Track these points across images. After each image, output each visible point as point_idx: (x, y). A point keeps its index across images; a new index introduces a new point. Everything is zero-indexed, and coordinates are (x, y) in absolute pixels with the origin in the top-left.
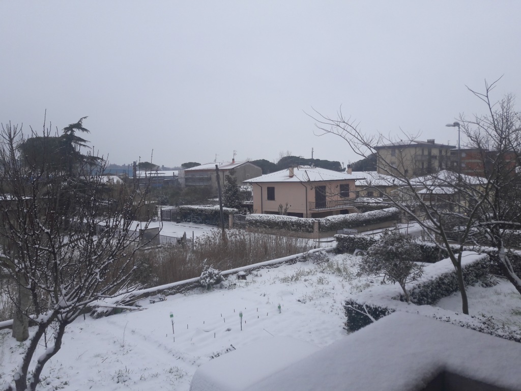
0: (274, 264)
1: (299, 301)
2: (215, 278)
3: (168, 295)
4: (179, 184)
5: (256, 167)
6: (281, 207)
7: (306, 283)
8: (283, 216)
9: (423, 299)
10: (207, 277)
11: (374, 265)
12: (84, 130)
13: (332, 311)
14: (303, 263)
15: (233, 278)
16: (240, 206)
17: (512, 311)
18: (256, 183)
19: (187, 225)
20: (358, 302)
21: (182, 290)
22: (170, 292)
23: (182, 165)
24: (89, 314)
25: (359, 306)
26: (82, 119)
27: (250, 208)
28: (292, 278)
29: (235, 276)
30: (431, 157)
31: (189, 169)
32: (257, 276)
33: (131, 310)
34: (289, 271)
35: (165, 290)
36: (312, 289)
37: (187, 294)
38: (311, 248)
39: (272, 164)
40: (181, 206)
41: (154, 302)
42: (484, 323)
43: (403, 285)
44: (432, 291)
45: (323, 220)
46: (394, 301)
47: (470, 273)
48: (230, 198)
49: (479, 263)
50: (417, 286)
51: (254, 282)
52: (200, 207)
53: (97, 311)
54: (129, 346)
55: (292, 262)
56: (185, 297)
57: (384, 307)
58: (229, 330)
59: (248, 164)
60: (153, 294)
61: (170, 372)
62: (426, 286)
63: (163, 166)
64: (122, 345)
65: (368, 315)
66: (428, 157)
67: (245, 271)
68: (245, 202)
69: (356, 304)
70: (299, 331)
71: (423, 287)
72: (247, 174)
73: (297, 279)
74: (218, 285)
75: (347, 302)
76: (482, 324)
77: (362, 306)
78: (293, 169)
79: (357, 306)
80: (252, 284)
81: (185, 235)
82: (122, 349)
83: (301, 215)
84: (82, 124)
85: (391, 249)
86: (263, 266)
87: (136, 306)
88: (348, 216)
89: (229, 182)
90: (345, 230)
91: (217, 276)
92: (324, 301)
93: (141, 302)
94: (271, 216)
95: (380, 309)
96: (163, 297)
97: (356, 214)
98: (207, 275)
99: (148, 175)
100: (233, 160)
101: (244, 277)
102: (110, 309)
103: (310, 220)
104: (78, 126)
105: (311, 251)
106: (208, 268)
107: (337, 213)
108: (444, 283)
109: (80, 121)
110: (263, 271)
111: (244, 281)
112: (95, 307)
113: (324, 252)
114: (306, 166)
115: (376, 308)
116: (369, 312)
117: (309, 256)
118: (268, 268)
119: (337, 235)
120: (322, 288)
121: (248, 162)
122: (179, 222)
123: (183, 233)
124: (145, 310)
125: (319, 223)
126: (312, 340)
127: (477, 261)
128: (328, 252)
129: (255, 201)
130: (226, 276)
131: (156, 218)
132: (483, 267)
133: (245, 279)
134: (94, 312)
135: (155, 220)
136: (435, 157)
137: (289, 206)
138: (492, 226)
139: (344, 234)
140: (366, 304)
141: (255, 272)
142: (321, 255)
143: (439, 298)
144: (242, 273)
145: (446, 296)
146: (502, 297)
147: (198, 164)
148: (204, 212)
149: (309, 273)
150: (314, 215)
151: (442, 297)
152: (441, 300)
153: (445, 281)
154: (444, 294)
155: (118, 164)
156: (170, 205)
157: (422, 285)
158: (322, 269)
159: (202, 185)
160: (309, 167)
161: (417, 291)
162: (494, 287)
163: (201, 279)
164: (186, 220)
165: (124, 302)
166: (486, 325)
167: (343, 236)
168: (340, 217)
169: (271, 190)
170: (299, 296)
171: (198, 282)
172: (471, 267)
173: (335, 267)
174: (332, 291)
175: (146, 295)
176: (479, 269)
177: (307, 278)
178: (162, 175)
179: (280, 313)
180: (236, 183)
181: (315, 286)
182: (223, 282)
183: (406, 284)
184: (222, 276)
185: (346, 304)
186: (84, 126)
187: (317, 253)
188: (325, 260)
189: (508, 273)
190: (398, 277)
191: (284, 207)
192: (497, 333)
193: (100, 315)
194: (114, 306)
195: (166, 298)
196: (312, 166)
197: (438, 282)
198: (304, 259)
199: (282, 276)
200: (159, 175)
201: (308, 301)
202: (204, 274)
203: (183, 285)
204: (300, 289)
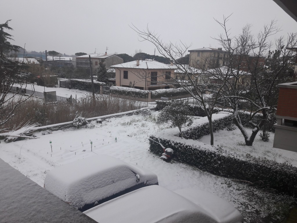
0: (120, 115)
1: (128, 136)
2: (82, 122)
3: (53, 131)
4: (73, 66)
5: (120, 58)
6: (131, 83)
7: (135, 126)
8: (132, 88)
9: (193, 136)
10: (77, 121)
11: (165, 118)
12: (9, 28)
13: (145, 141)
14: (136, 115)
15: (94, 123)
16: (107, 82)
17: (238, 144)
18: (117, 68)
19: (75, 90)
20: (156, 137)
21: (62, 128)
22: (54, 129)
23: (76, 54)
24: (3, 140)
25: (156, 139)
26: (8, 21)
27: (114, 83)
28: (128, 123)
29: (95, 121)
30: (219, 58)
31: (79, 57)
32: (108, 121)
33: (29, 138)
34: (127, 119)
35: (52, 128)
36: (137, 129)
37: (65, 130)
38: (143, 107)
39: (131, 57)
40: (71, 79)
41: (44, 134)
42: (217, 149)
43: (180, 129)
44: (198, 132)
45: (153, 92)
46: (175, 136)
47: (221, 123)
48: (101, 76)
49: (227, 118)
50: (190, 129)
51: (106, 125)
52: (83, 81)
53: (8, 139)
54: (24, 158)
55: (130, 114)
56: (64, 132)
57: (168, 140)
58: (84, 151)
59: (115, 56)
60: (44, 130)
61: (45, 173)
62: (195, 129)
63: (65, 54)
64: (19, 158)
65: (160, 144)
66: (217, 58)
67: (102, 119)
68: (111, 79)
69: (155, 138)
70: (124, 152)
71: (193, 130)
72: (114, 62)
73: (130, 124)
74: (85, 126)
75: (151, 137)
76: (216, 150)
77: (158, 139)
78: (139, 61)
79: (155, 139)
80: (104, 126)
81: (71, 96)
82: (19, 160)
83: (142, 88)
84: (8, 24)
85: (174, 109)
86: (113, 116)
87: (34, 136)
88: (168, 90)
89: (100, 66)
90: (162, 98)
91: (84, 121)
92: (142, 136)
93: (36, 134)
94: (125, 88)
95: (166, 141)
96: (50, 131)
97: (173, 89)
98: (77, 120)
99: (54, 59)
100: (106, 53)
101: (100, 122)
102: (16, 138)
103: (147, 91)
104: (6, 25)
105: (142, 109)
106: (78, 116)
107: (163, 88)
108: (206, 128)
109: (7, 22)
110: (112, 119)
111: (100, 124)
112: (7, 136)
113: (149, 110)
114: (149, 60)
115: (165, 140)
116: (161, 142)
117: (140, 111)
118: (115, 117)
119: (157, 101)
120: (143, 129)
121: (115, 54)
122: (71, 89)
123: (70, 95)
124: (38, 139)
125: (151, 93)
126: (130, 157)
127: (226, 117)
128: (151, 109)
129: (117, 79)
130: (90, 121)
131: (57, 86)
132: (229, 120)
133: (101, 123)
134: (6, 139)
135: (56, 86)
136: (221, 58)
137: (135, 82)
138: (232, 98)
139: (161, 100)
140: (160, 138)
141: (107, 120)
142: (147, 111)
143: (202, 136)
144: (100, 120)
145: (206, 135)
146: (235, 136)
147: (85, 54)
148: (85, 84)
149: (138, 121)
150: (150, 89)
151: (204, 135)
152: (203, 137)
153: (206, 127)
154: (205, 134)
155: (37, 52)
156: (67, 78)
157: (193, 129)
158: (146, 119)
159: (86, 67)
160: (152, 60)
161: (189, 132)
162: (234, 131)
163: (74, 122)
164: (75, 88)
165: (25, 134)
166: (218, 150)
167: (160, 101)
168: (164, 90)
169: (126, 73)
170: (129, 133)
171: (72, 124)
172: (222, 120)
173: (153, 118)
174: (148, 131)
175: (40, 130)
176: (227, 121)
177: (136, 123)
178: (63, 59)
179: (116, 142)
180: (106, 67)
181: (140, 128)
182: (87, 125)
183: (181, 128)
184: (87, 121)
185: (150, 138)
186: (9, 26)
187: (145, 110)
188: (148, 114)
189: (238, 124)
190: (177, 124)
191: (133, 83)
192: (222, 155)
193: (10, 141)
194: (19, 136)
195: (52, 132)
196: (153, 59)
197: (202, 127)
198: (137, 113)
199: (122, 122)
200: (62, 59)
201: (133, 136)
202: (75, 120)
203: (63, 125)
204: (131, 129)
